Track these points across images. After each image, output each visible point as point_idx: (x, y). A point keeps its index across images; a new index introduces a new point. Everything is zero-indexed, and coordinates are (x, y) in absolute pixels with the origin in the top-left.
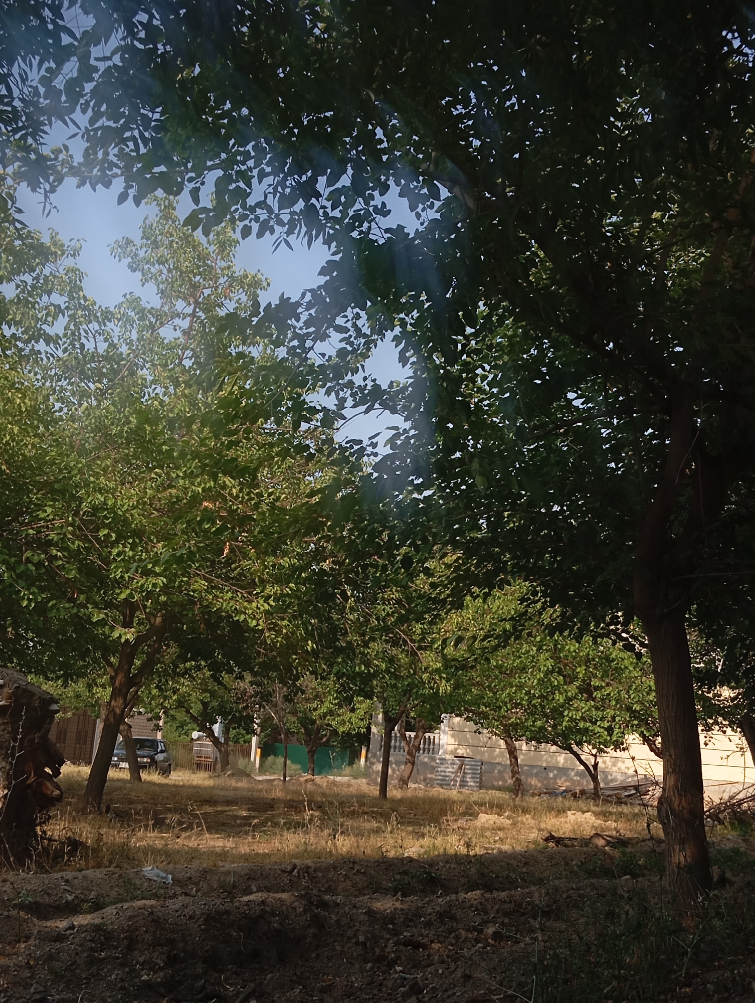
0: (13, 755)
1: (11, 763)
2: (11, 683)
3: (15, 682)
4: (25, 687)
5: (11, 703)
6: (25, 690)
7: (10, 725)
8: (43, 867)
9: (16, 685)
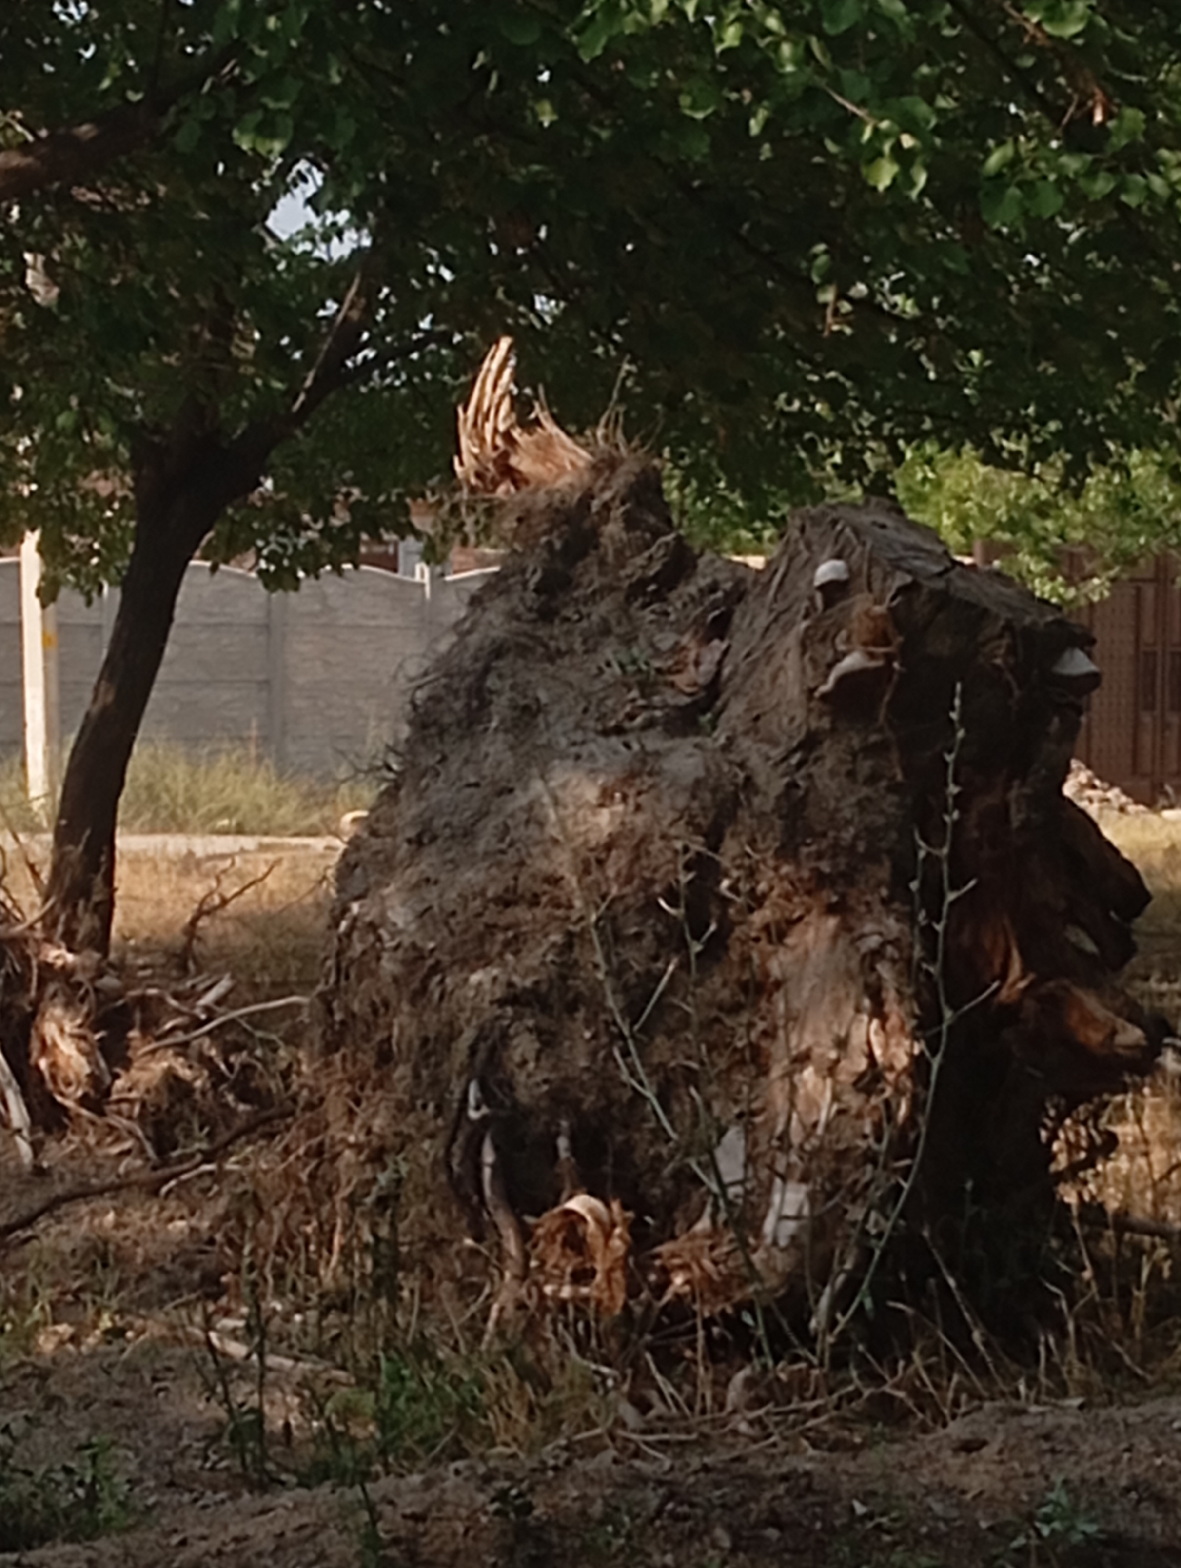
0: (932, 898)
1: (928, 933)
2: (877, 572)
3: (896, 565)
4: (940, 584)
5: (889, 657)
6: (943, 600)
7: (895, 756)
8: (1113, 1366)
9: (902, 579)
